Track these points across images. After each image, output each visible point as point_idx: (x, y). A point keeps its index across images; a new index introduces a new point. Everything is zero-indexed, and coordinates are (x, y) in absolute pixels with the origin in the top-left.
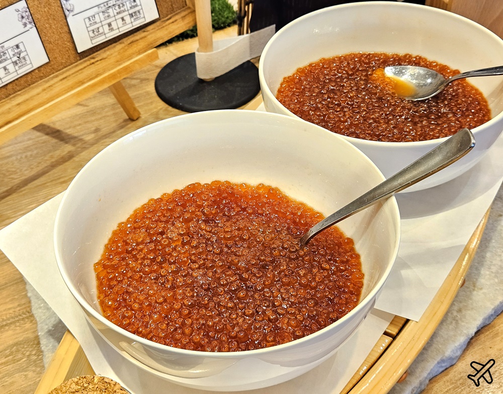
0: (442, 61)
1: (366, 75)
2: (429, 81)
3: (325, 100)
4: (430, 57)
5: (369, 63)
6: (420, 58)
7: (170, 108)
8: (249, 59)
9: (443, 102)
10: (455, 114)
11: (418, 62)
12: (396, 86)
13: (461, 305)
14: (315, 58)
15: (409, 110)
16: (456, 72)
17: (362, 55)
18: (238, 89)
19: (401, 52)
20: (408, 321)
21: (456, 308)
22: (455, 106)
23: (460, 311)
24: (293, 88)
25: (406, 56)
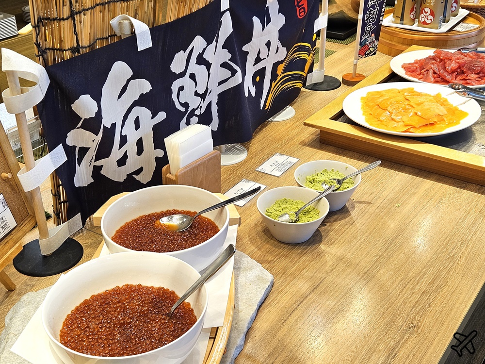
0: (186, 209)
1: (152, 225)
2: (185, 220)
3: (137, 242)
4: (180, 209)
5: (151, 219)
6: (175, 210)
7: (32, 277)
8: (69, 236)
9: (195, 228)
10: (203, 232)
11: (175, 212)
12: (169, 227)
13: (236, 321)
14: (122, 224)
15: (181, 236)
16: (195, 213)
17: (146, 216)
18: (70, 255)
19: (165, 210)
20: (218, 328)
21: (234, 323)
22: (201, 228)
23: (236, 324)
24: (118, 241)
25: (167, 211)
